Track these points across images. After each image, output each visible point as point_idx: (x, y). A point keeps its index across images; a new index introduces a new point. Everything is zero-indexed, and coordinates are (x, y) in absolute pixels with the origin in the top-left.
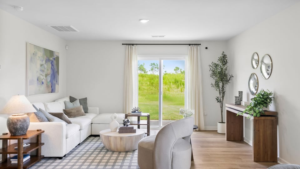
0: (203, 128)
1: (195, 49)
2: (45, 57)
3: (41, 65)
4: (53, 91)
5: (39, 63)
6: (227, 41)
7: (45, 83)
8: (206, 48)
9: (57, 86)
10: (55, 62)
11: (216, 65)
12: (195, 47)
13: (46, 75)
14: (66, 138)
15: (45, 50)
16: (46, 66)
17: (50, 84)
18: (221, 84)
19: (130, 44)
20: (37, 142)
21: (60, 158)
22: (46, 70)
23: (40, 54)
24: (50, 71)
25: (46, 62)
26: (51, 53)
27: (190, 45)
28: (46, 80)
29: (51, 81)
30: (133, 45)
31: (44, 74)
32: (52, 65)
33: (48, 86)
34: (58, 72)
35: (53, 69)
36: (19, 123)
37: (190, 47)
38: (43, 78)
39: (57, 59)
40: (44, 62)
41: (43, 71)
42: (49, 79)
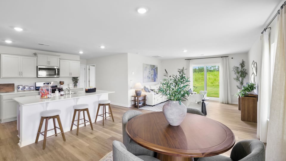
0: (230, 102)
1: (225, 59)
2: (151, 68)
3: (149, 71)
4: (154, 81)
5: (148, 70)
6: (246, 54)
7: (151, 78)
8: (232, 58)
9: (156, 79)
10: (156, 69)
11: (238, 68)
12: (225, 58)
13: (151, 75)
14: (154, 99)
15: (151, 65)
16: (151, 71)
17: (153, 78)
18: (240, 79)
19: (189, 59)
20: (144, 99)
21: (152, 106)
22: (151, 73)
23: (149, 67)
24: (153, 73)
25: (151, 70)
26: (154, 66)
27: (222, 57)
28: (152, 77)
29: (154, 77)
30: (190, 59)
31: (150, 75)
32: (154, 71)
33: (152, 79)
34: (157, 73)
35: (154, 72)
36: (138, 92)
37: (221, 58)
38: (150, 76)
39: (157, 68)
40: (150, 70)
41: (150, 73)
42: (153, 76)
